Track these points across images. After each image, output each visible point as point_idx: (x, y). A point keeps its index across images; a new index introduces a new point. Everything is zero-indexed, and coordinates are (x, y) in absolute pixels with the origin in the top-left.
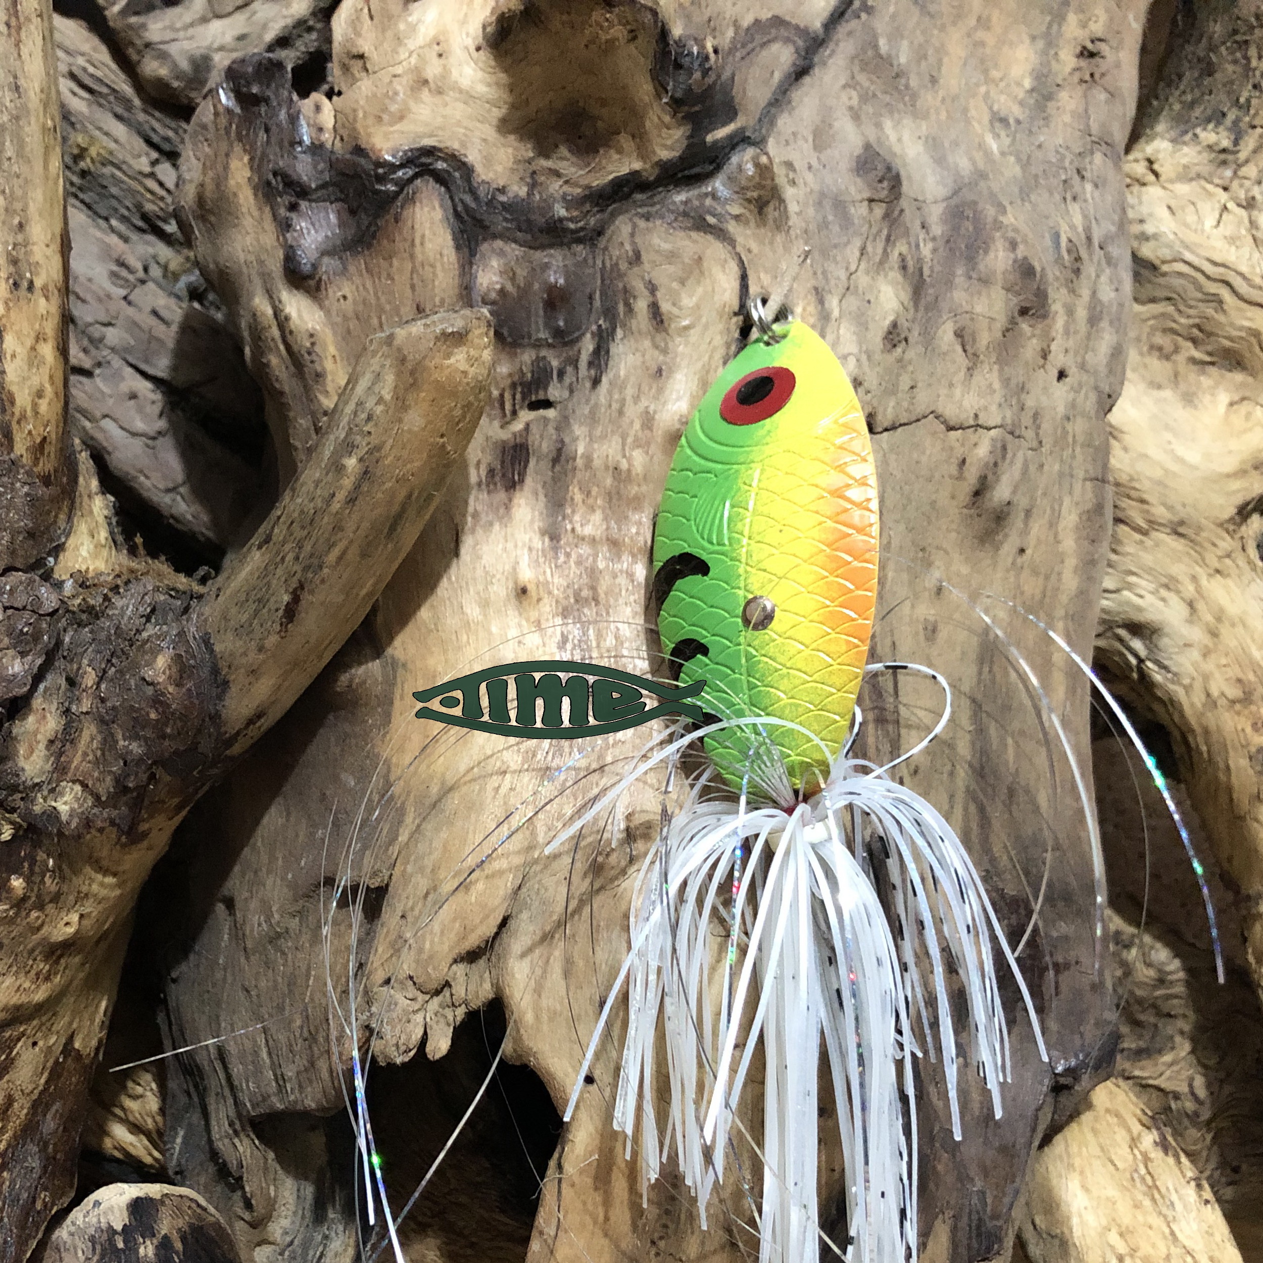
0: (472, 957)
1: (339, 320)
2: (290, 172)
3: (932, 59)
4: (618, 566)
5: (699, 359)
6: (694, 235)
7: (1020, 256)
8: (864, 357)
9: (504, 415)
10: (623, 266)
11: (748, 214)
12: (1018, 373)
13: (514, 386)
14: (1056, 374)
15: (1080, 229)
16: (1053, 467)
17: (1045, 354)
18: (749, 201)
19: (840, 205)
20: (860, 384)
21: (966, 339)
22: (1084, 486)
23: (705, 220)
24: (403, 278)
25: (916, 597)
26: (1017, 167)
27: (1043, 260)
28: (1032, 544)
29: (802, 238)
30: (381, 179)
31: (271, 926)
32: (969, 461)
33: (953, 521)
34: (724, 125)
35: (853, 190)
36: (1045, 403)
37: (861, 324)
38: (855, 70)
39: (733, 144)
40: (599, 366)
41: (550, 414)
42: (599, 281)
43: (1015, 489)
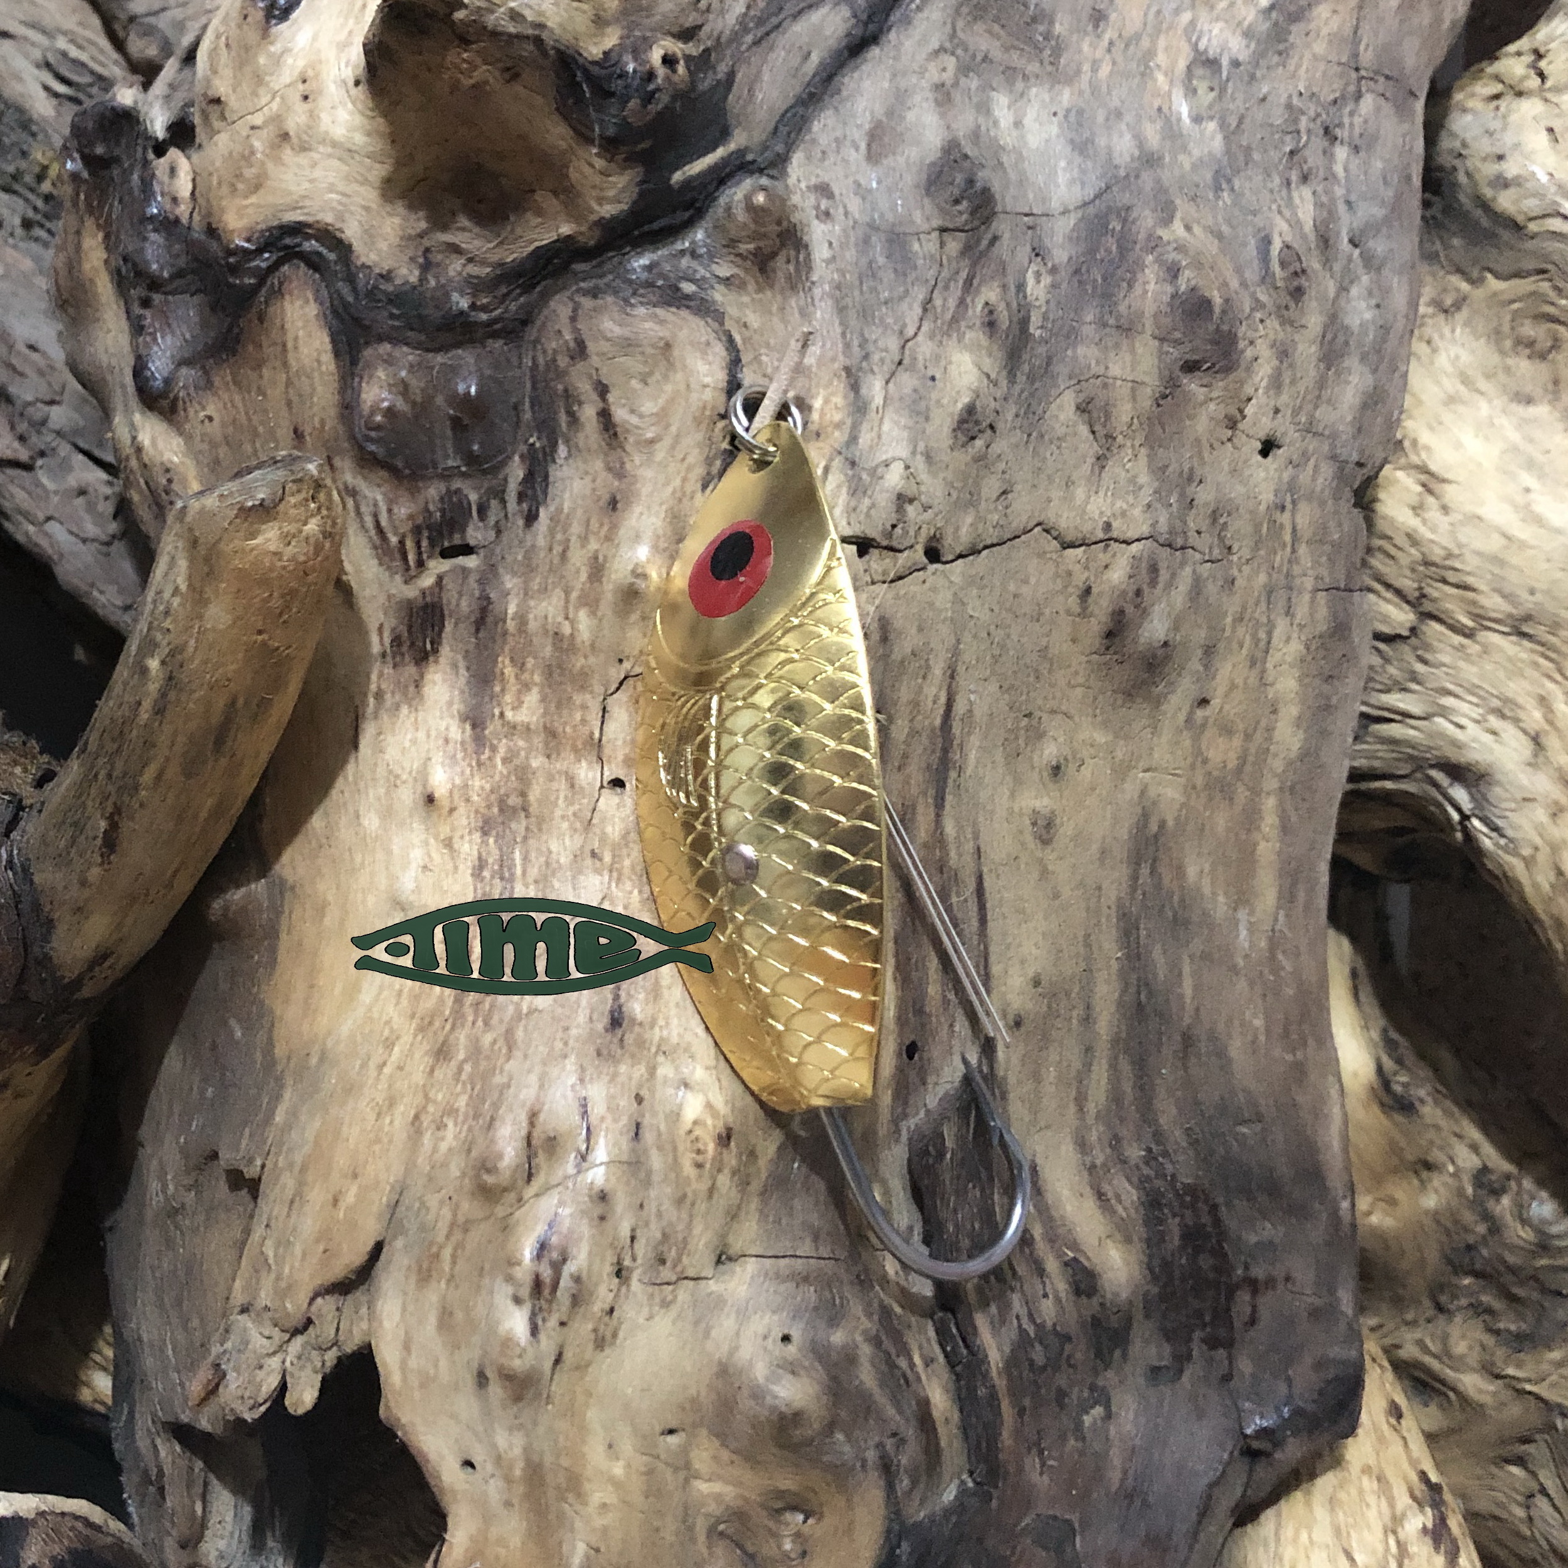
0: (344, 1287)
1: (205, 446)
2: (140, 259)
4: (555, 766)
5: (667, 483)
6: (662, 311)
7: (1183, 288)
8: (920, 461)
9: (408, 568)
10: (563, 362)
11: (743, 274)
12: (1179, 459)
13: (417, 530)
14: (1259, 446)
15: (1308, 226)
16: (1254, 580)
17: (1232, 424)
18: (743, 257)
19: (897, 240)
20: (911, 500)
21: (1095, 415)
22: (1313, 600)
23: (678, 289)
24: (276, 393)
25: (1018, 781)
26: (1219, 137)
27: (1234, 284)
28: (1221, 691)
29: (832, 296)
30: (234, 270)
31: (167, 1199)
32: (1094, 590)
33: (1076, 673)
34: (704, 154)
35: (918, 217)
36: (1237, 491)
37: (918, 413)
38: (960, 24)
39: (722, 176)
40: (535, 498)
41: (471, 562)
42: (528, 385)
43: (1178, 622)
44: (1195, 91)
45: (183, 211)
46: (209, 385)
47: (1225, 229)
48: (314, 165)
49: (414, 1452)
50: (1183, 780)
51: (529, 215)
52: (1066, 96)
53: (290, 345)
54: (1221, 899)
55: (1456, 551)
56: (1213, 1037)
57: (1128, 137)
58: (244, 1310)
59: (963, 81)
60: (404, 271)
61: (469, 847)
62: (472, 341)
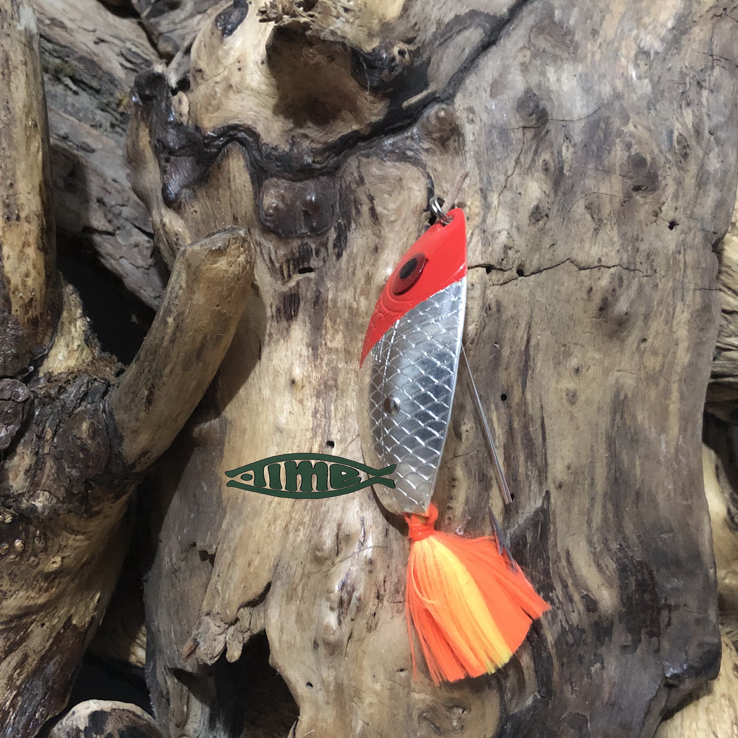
0: (253, 603)
1: (193, 224)
2: (165, 140)
3: (597, 18)
4: (349, 367)
5: (400, 240)
6: (397, 164)
7: (633, 153)
8: (514, 232)
9: (284, 278)
10: (353, 186)
11: (434, 147)
12: (632, 230)
13: (288, 261)
14: (668, 224)
15: (690, 125)
16: (666, 285)
17: (656, 215)
18: (434, 139)
19: (504, 132)
20: (510, 248)
21: (593, 210)
22: (694, 295)
23: (405, 154)
24: (225, 200)
25: (560, 376)
26: (650, 86)
27: (656, 151)
28: (651, 336)
29: (474, 157)
30: (207, 146)
31: (172, 565)
32: (594, 289)
33: (585, 327)
34: (417, 93)
35: (513, 122)
36: (658, 244)
37: (513, 209)
38: (532, 36)
39: (425, 104)
40: (341, 247)
41: (312, 275)
42: (338, 197)
43: (632, 304)
44: (638, 66)
45: (184, 119)
46: (195, 197)
47: (652, 127)
48: (243, 99)
49: (285, 679)
50: (635, 376)
51: (339, 121)
52: (580, 68)
53: (232, 179)
54: (653, 430)
56: (650, 494)
57: (608, 86)
58: (208, 614)
59: (534, 62)
60: (283, 146)
61: (310, 404)
62: (313, 177)
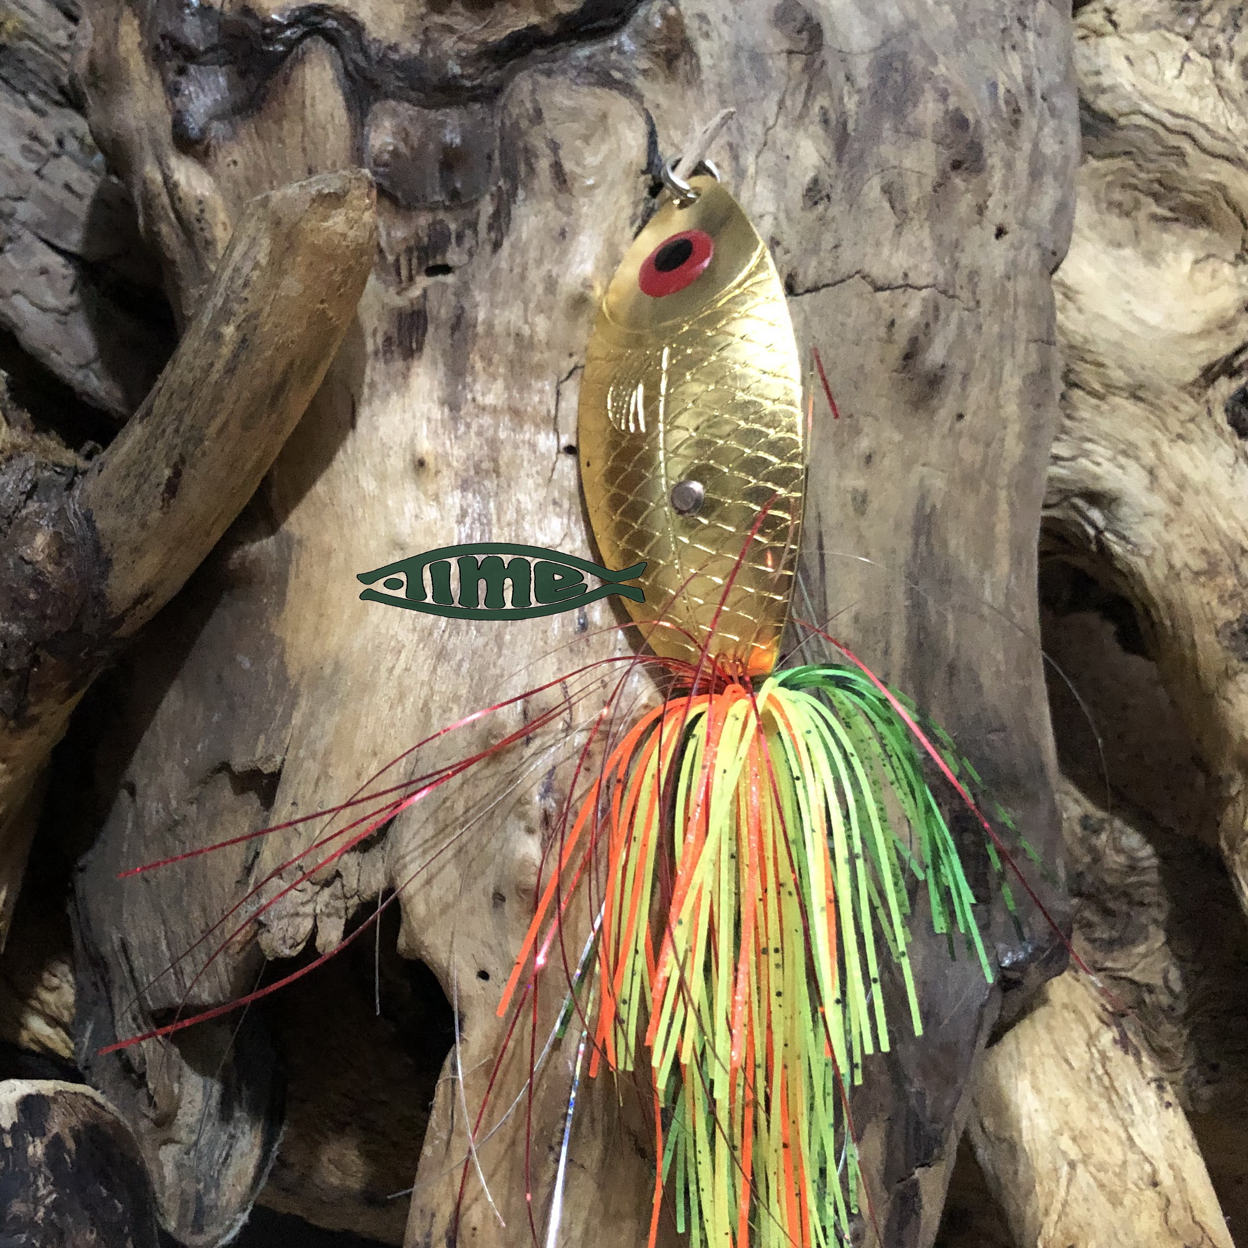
0: (365, 845)
1: (230, 185)
2: (178, 35)
4: (519, 437)
5: (604, 220)
6: (598, 90)
7: (951, 108)
9: (401, 282)
10: (524, 124)
11: (656, 68)
12: (951, 231)
13: (409, 250)
14: (994, 230)
15: (1020, 79)
16: (992, 328)
17: (981, 210)
18: (657, 55)
19: (757, 58)
20: (778, 243)
21: (894, 196)
22: (1027, 348)
23: (610, 75)
24: (293, 142)
25: (844, 467)
26: (953, 18)
27: (978, 112)
28: (971, 409)
29: (715, 92)
30: (268, 39)
31: (168, 814)
32: (898, 322)
33: (882, 386)
35: (771, 42)
36: (982, 261)
37: (779, 181)
40: (499, 229)
41: (450, 279)
42: (498, 140)
43: (950, 352)
46: (236, 137)
47: (966, 76)
50: (946, 475)
51: (508, 5)
53: (308, 103)
54: (972, 564)
55: (1090, 337)
56: (970, 669)
57: (895, 8)
60: (408, 45)
61: (452, 501)
62: (458, 103)
